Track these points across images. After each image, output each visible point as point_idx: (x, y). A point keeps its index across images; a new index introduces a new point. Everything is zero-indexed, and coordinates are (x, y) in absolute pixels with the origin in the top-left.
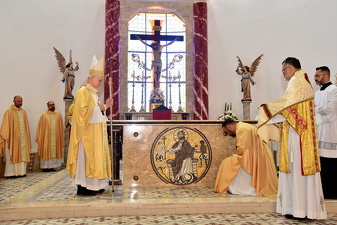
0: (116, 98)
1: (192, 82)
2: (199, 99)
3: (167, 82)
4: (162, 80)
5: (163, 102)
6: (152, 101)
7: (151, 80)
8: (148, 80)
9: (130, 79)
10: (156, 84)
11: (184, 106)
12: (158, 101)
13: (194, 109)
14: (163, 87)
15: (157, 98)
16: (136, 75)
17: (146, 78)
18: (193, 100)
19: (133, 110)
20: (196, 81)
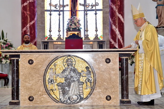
0: (33, 27)
1: (108, 10)
2: (114, 27)
3: (85, 11)
4: (80, 8)
5: (79, 30)
6: (69, 30)
7: (68, 8)
8: (66, 9)
9: (47, 7)
10: (74, 12)
11: (100, 33)
12: (74, 30)
13: (109, 37)
14: (80, 15)
15: (73, 26)
16: (53, 3)
17: (64, 6)
18: (109, 28)
19: (50, 38)
20: (112, 9)
